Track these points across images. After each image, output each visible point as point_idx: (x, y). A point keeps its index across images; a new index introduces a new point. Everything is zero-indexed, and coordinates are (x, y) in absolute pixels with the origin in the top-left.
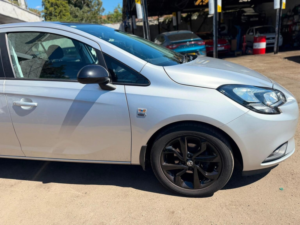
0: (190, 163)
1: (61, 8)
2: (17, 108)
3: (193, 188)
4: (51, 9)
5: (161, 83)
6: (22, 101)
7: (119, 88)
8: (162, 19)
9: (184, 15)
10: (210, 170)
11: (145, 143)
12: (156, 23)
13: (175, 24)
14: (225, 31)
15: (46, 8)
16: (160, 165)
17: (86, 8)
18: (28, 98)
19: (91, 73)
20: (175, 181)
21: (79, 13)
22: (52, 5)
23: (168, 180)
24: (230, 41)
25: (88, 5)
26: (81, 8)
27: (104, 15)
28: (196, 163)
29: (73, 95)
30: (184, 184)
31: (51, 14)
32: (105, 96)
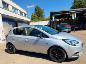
0: (57, 55)
1: (35, 17)
2: (26, 41)
3: (57, 60)
4: (33, 17)
5: (51, 38)
6: (27, 40)
7: (44, 38)
8: (60, 20)
9: (67, 18)
10: (61, 56)
11: (48, 49)
12: (59, 20)
13: (63, 21)
14: (79, 23)
15: (32, 17)
16: (51, 54)
17: (41, 17)
18: (28, 39)
19: (39, 35)
20: (54, 58)
21: (39, 18)
22: (33, 16)
23: (52, 58)
24: (80, 26)
25: (42, 16)
26: (40, 17)
27: (45, 18)
28: (58, 55)
29: (35, 39)
30: (56, 59)
31: (33, 18)
32: (41, 40)
